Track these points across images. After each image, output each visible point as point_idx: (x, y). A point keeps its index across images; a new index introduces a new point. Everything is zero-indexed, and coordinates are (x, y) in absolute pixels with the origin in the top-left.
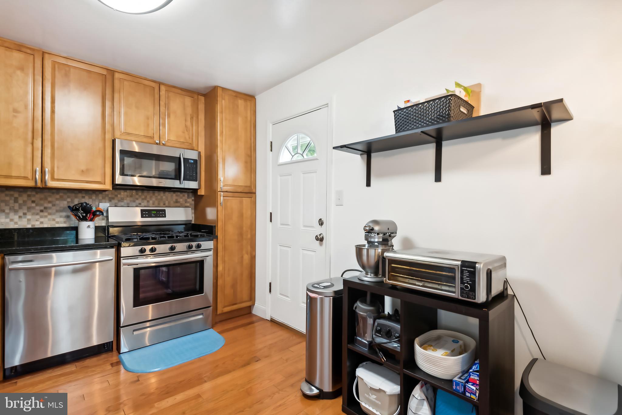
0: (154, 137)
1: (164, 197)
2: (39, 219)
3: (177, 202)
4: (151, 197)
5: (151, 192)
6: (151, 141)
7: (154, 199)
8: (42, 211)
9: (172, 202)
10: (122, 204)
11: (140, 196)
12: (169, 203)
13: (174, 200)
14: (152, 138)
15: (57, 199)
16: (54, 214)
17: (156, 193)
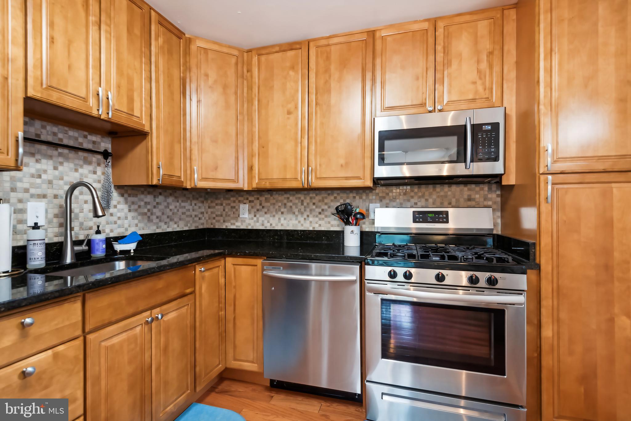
0: (426, 104)
1: (449, 193)
2: (318, 221)
3: (469, 199)
4: (431, 194)
5: (431, 187)
6: (421, 110)
7: (434, 197)
8: (320, 213)
9: (462, 200)
10: (394, 204)
11: (416, 193)
12: (458, 201)
13: (466, 197)
14: (424, 106)
15: (332, 201)
16: (329, 217)
17: (438, 188)
